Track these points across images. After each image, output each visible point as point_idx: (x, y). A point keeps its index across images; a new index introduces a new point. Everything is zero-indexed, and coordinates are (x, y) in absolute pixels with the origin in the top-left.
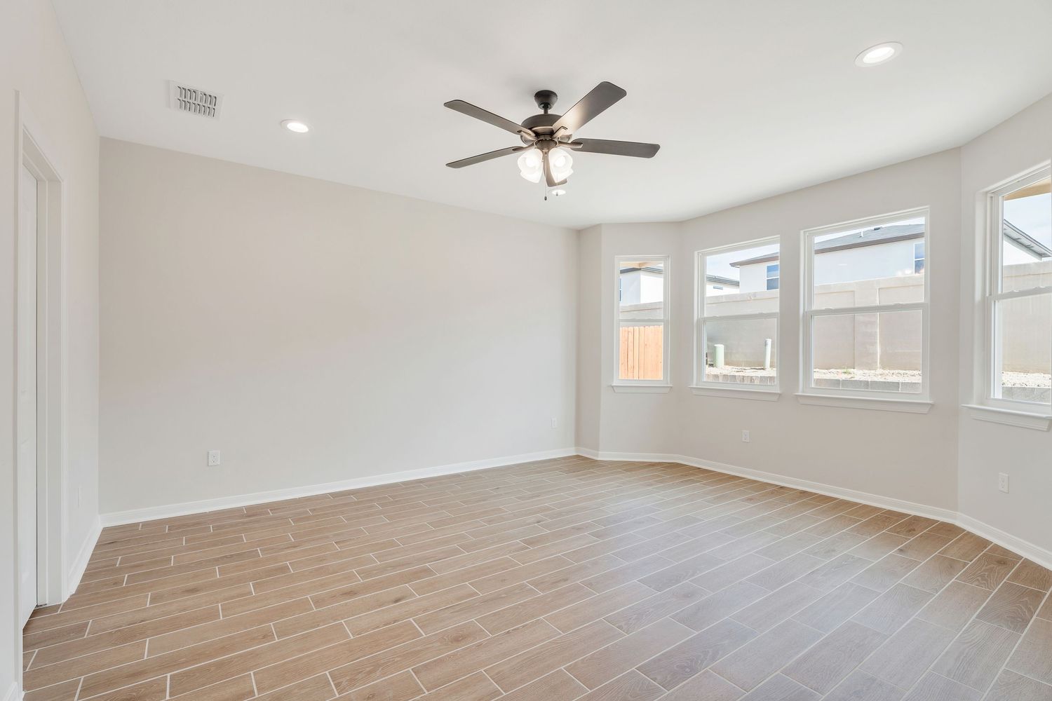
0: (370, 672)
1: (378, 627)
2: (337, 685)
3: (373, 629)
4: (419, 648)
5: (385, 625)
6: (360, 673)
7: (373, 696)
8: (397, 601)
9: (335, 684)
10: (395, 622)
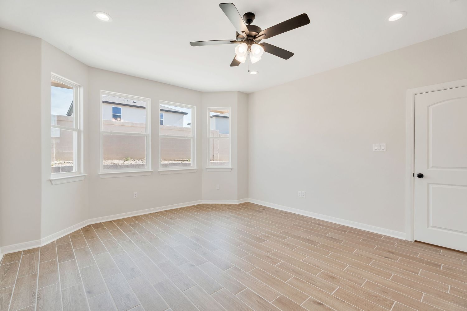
0: (375, 297)
1: (348, 304)
2: (392, 304)
3: (351, 305)
4: (348, 287)
5: (344, 302)
6: (379, 300)
7: (383, 292)
8: (321, 304)
9: (393, 305)
10: (338, 299)
